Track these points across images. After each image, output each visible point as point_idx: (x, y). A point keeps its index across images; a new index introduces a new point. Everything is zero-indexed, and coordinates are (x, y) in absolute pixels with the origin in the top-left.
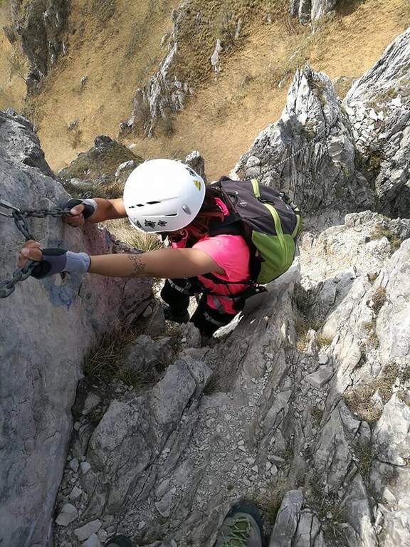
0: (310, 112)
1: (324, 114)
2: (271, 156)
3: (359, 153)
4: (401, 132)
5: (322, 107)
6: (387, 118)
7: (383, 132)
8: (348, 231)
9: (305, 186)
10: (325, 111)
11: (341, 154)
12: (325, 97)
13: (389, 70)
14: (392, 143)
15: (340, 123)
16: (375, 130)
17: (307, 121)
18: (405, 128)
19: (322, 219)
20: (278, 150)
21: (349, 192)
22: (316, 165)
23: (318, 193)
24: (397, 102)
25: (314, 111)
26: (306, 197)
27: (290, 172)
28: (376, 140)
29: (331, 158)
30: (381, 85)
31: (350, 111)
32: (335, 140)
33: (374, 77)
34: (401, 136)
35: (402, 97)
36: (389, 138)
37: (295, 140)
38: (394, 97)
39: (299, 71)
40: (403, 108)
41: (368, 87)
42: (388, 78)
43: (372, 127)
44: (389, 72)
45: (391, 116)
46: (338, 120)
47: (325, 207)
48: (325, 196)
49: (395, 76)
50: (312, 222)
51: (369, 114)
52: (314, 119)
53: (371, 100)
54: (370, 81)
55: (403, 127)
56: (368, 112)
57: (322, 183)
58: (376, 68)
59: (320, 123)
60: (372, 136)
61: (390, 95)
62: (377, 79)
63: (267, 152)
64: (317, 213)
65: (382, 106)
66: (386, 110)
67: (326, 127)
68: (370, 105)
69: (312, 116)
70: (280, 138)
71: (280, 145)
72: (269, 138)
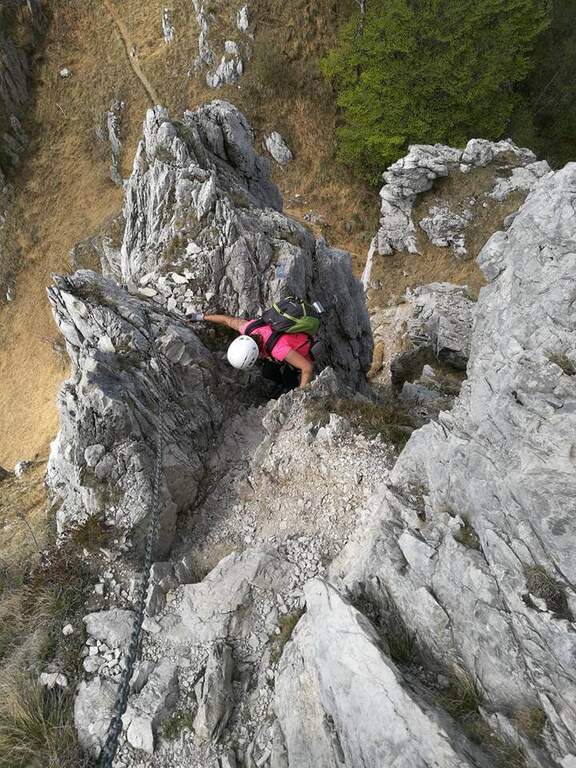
0: (109, 329)
1: (125, 319)
2: (113, 429)
3: (200, 331)
4: (225, 277)
5: (116, 311)
6: (198, 273)
7: (206, 290)
8: (279, 438)
9: (179, 424)
10: (125, 315)
11: (186, 350)
12: (108, 298)
13: (150, 218)
14: (225, 295)
15: (153, 315)
16: (195, 293)
17: (114, 344)
18: (225, 272)
19: (230, 441)
20: (117, 413)
21: (229, 384)
22: (172, 389)
23: (202, 418)
24: (192, 248)
25: (113, 324)
26: (193, 435)
27: (150, 423)
28: (207, 305)
29: (178, 363)
30: (156, 240)
31: (149, 292)
32: (166, 340)
33: (140, 235)
34: (229, 281)
35: (194, 239)
36: (218, 292)
37: (124, 381)
38: (186, 246)
39: (50, 288)
40: (206, 252)
41: (142, 250)
42: (158, 228)
43: (190, 293)
44: (152, 221)
45: (200, 267)
46: (147, 313)
47: (220, 426)
48: (209, 412)
49: (163, 222)
50: (223, 457)
51: (173, 281)
52: (122, 335)
53: (160, 263)
54: (139, 243)
55: (223, 271)
56: (170, 279)
57: (195, 403)
58: (133, 225)
59: (132, 334)
60: (198, 303)
61: (178, 245)
62: (144, 236)
63: (104, 428)
64: (219, 439)
65: (179, 263)
66: (188, 264)
67: (142, 333)
68: (166, 270)
69: (115, 333)
70: (107, 397)
71: (114, 406)
72: (92, 408)
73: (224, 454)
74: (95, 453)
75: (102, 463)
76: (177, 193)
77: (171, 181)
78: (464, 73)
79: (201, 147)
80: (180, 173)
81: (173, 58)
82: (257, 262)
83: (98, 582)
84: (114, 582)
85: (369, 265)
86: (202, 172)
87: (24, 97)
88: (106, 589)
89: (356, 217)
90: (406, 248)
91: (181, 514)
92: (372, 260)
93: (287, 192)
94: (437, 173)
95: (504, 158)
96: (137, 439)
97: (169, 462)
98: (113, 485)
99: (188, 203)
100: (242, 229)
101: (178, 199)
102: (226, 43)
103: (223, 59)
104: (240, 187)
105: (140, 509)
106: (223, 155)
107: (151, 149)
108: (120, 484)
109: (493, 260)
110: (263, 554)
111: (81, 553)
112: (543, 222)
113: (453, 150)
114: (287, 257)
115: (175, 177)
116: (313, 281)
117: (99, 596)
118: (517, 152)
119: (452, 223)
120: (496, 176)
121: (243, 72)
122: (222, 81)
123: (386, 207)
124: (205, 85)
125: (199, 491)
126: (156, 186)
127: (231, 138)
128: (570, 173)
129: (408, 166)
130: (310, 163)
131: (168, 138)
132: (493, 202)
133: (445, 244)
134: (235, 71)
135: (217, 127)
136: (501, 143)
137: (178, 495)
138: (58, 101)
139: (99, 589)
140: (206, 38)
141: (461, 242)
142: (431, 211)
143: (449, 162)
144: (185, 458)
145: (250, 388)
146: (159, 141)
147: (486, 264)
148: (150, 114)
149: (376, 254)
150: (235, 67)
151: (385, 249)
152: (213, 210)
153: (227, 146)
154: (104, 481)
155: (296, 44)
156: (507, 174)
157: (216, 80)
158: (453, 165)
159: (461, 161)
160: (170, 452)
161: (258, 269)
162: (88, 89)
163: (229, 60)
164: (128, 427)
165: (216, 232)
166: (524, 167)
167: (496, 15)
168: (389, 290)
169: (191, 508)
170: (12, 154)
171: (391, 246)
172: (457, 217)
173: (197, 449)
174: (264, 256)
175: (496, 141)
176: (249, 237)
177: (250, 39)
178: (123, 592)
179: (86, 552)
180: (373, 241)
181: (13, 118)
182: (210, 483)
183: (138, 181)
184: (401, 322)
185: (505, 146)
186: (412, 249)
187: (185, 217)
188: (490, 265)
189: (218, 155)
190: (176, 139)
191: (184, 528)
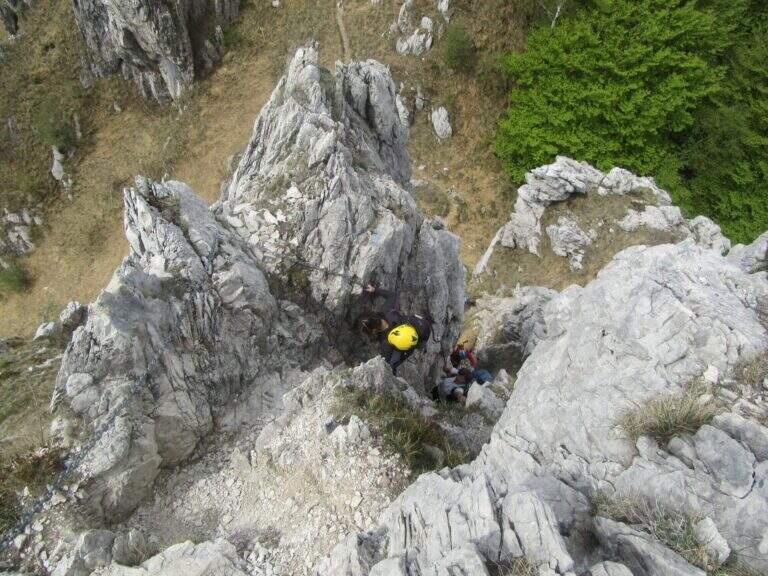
0: (166, 249)
1: (191, 243)
2: (108, 362)
3: (272, 275)
4: (316, 229)
5: (186, 233)
6: (290, 217)
7: (293, 236)
8: (295, 420)
9: (199, 369)
10: (194, 239)
11: (243, 292)
12: (185, 217)
13: (268, 151)
14: (311, 246)
15: (226, 247)
16: (281, 236)
17: (166, 268)
18: (318, 224)
19: (254, 401)
20: (118, 346)
21: (282, 337)
22: (207, 331)
23: (230, 369)
24: (293, 192)
25: (173, 246)
26: (212, 386)
28: (288, 251)
29: (229, 304)
30: (267, 173)
31: (235, 222)
32: (224, 277)
33: (254, 164)
34: (319, 233)
35: (299, 183)
36: (304, 240)
38: (288, 188)
39: (128, 190)
40: (305, 200)
41: (251, 179)
42: (272, 162)
43: (276, 235)
44: (270, 154)
45: (294, 212)
46: (220, 242)
47: (251, 382)
48: (244, 365)
49: (279, 158)
50: (239, 417)
51: (263, 218)
52: (177, 260)
53: (261, 197)
54: (251, 171)
55: (316, 222)
56: (261, 215)
57: (231, 351)
58: (251, 152)
59: (189, 261)
60: (281, 247)
61: (281, 185)
62: (258, 165)
63: (99, 358)
64: (243, 396)
65: (276, 203)
66: (284, 206)
67: (203, 262)
68: (262, 205)
69: (172, 255)
70: (112, 327)
71: (117, 337)
72: (91, 334)
73: (242, 413)
74: (79, 382)
75: (83, 397)
76: (299, 135)
77: (297, 121)
78: (628, 107)
79: (340, 98)
80: (309, 117)
81: (373, 17)
82: (354, 223)
83: (22, 532)
84: (40, 537)
85: (490, 250)
86: (331, 122)
87: (234, 14)
88: (26, 543)
89: (493, 205)
90: (527, 247)
91: (167, 468)
92: (494, 247)
93: (438, 163)
94: (575, 187)
95: (642, 193)
96: (135, 378)
97: (167, 410)
98: (88, 423)
99: (305, 148)
100: (348, 189)
101: (298, 140)
102: (424, 18)
103: (417, 31)
104: (368, 148)
105: (105, 459)
106: (362, 112)
107: (290, 86)
108: (95, 424)
109: (559, 317)
110: (219, 555)
111: (21, 490)
112: (614, 305)
113: (597, 171)
114: (388, 227)
115: (302, 119)
116: (410, 256)
117: (16, 549)
118: (656, 191)
119: (577, 237)
120: (629, 207)
121: (431, 46)
122: (410, 49)
123: (520, 204)
124: (394, 48)
125: (197, 447)
126: (284, 122)
127: (374, 99)
128: (663, 256)
129: (551, 173)
130: (466, 142)
131: (309, 81)
132: (619, 230)
133: (564, 254)
134: (423, 44)
135: (363, 84)
136: (643, 179)
137: (168, 449)
138: (263, 25)
139: (18, 541)
140: (407, 9)
141: (579, 258)
142: (560, 221)
143: (589, 182)
144: (191, 409)
145: (307, 346)
146: (300, 80)
147: (552, 317)
148: (299, 53)
149: (499, 243)
150: (425, 41)
151: (508, 242)
152: (326, 162)
153: (368, 106)
154: (79, 415)
155: (485, 37)
156: (640, 208)
157: (405, 47)
158: (592, 185)
159: (601, 184)
160: (175, 401)
161: (354, 230)
162: (292, 22)
163: (420, 34)
164: (129, 364)
165: (322, 183)
166: (657, 206)
167: (672, 67)
168: (500, 280)
169: (181, 464)
170: (207, 59)
171: (514, 241)
172: (582, 233)
173: (212, 402)
174: (364, 220)
175: (639, 176)
176: (353, 197)
177: (445, 22)
178: (44, 554)
179: (26, 491)
180: (500, 231)
181: (218, 29)
182: (213, 442)
183: (269, 112)
184: (503, 313)
185: (646, 182)
186: (533, 249)
187: (298, 160)
188: (555, 320)
189: (357, 111)
190: (316, 84)
191: (163, 486)
